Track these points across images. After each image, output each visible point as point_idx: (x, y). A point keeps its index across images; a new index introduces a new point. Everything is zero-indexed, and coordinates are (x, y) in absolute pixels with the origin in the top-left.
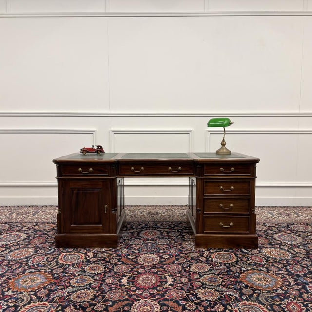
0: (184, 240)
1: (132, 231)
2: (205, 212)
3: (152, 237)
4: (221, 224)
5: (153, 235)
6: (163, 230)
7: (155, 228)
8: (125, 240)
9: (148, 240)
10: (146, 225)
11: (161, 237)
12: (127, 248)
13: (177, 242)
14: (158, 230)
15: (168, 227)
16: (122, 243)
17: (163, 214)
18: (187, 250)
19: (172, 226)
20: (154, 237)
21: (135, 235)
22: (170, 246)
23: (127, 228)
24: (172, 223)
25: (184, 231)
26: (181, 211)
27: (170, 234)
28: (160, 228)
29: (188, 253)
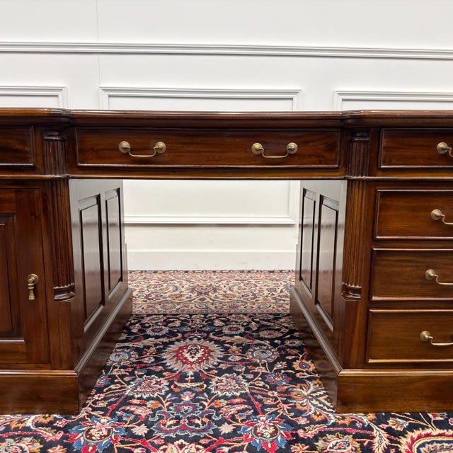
0: (294, 380)
1: (140, 345)
2: (374, 298)
3: (197, 368)
4: (425, 334)
5: (200, 361)
6: (229, 339)
7: (208, 333)
8: (112, 379)
9: (182, 377)
10: (183, 324)
11: (223, 366)
12: (113, 415)
13: (273, 388)
14: (216, 342)
15: (242, 330)
16: (100, 390)
17: (229, 292)
18: (312, 422)
19: (254, 326)
20: (204, 366)
21: (148, 360)
22: (254, 404)
23: (130, 333)
24: (253, 316)
25: (288, 343)
26: (271, 285)
27: (249, 356)
28: (220, 333)
29: (316, 438)
